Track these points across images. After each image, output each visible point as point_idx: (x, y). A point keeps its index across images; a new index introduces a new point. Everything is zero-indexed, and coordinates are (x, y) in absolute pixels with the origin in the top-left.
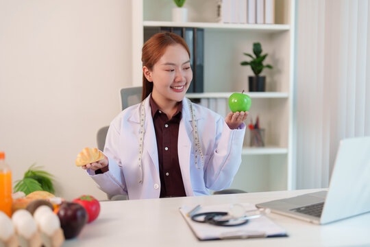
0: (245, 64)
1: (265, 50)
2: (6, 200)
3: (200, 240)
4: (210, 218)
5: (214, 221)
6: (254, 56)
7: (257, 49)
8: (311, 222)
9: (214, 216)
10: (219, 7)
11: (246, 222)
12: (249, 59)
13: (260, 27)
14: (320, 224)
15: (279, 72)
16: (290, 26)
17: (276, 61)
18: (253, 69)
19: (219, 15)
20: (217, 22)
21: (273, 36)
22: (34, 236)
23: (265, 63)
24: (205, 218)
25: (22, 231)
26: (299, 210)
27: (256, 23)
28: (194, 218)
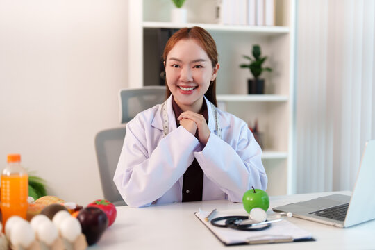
0: (244, 66)
1: (264, 52)
2: (22, 205)
3: (226, 245)
4: (231, 222)
5: (236, 225)
6: (253, 58)
7: (256, 52)
8: (334, 226)
9: (235, 220)
10: (218, 9)
11: (268, 227)
12: (248, 62)
13: (260, 29)
14: (344, 228)
15: (278, 75)
16: (289, 28)
17: (275, 64)
18: (253, 71)
19: (218, 16)
20: (216, 23)
21: (271, 38)
22: (56, 241)
23: (265, 65)
24: (226, 222)
25: (43, 237)
26: (318, 213)
27: (256, 24)
28: (213, 222)
